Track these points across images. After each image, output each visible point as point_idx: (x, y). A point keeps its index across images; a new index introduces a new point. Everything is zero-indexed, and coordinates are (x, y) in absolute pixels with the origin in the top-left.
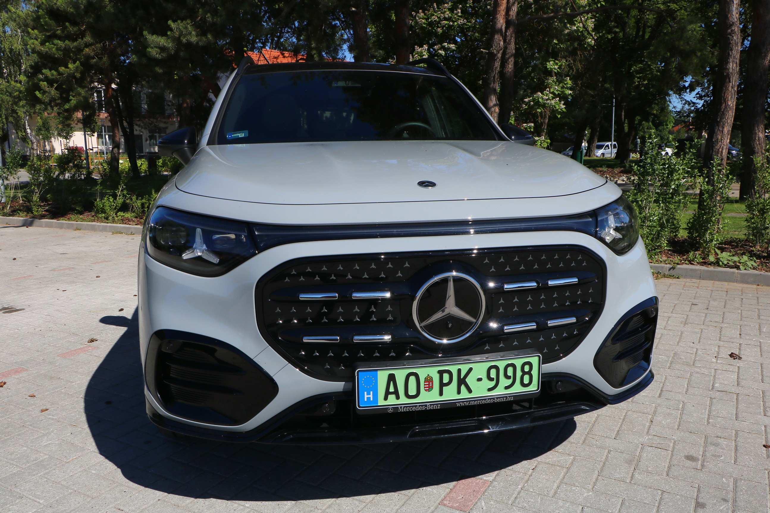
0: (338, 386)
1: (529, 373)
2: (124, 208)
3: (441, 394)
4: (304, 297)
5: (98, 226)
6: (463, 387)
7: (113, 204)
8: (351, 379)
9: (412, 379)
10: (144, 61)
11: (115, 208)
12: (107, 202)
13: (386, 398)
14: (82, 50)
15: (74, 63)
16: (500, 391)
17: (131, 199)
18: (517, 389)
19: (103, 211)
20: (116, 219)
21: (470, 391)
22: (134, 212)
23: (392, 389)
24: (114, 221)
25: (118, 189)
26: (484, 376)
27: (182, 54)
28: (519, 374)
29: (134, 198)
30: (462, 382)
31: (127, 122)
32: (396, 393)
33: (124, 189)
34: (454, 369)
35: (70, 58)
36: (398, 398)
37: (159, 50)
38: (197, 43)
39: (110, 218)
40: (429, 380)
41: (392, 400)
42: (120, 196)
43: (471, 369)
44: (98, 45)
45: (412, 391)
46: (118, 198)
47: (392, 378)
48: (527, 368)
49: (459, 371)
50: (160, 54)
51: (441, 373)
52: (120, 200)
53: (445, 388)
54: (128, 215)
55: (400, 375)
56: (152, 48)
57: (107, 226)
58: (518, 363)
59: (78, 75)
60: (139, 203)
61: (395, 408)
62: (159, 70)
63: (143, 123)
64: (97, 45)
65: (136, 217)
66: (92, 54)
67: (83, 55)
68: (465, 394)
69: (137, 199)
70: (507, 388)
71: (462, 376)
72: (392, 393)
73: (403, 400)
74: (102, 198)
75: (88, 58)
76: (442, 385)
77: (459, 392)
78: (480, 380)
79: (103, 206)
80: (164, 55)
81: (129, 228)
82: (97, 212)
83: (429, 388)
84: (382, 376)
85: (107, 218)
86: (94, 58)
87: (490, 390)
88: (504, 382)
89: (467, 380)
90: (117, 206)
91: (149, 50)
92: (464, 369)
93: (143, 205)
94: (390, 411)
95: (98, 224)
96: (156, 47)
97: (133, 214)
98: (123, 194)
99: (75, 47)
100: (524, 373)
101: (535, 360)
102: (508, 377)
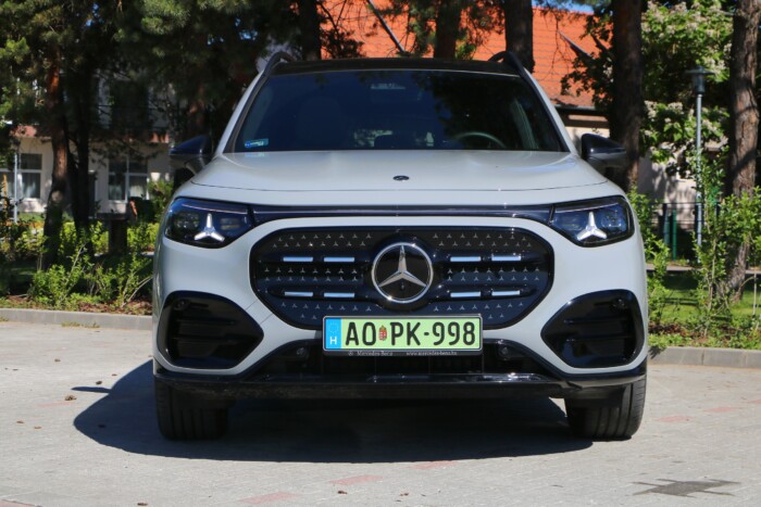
0: (310, 334)
1: (472, 332)
2: (81, 287)
3: (393, 343)
4: (286, 259)
5: (40, 314)
6: (412, 339)
7: (64, 278)
8: (319, 327)
9: (369, 328)
10: (136, 37)
11: (68, 287)
12: (55, 276)
13: (347, 343)
14: (31, 17)
15: (16, 40)
16: (445, 345)
17: (94, 273)
18: (461, 345)
19: (46, 292)
20: (68, 304)
21: (418, 343)
22: (98, 294)
23: (352, 336)
24: (64, 306)
25: (75, 253)
26: (430, 331)
27: (197, 26)
28: (462, 332)
29: (99, 270)
30: (411, 334)
31: (76, 144)
32: (356, 339)
33: (85, 253)
34: (404, 322)
35: (9, 29)
36: (357, 343)
37: (160, 21)
38: (223, 9)
39: (58, 302)
40: (383, 330)
41: (352, 345)
42: (77, 264)
43: (418, 324)
44: (58, 9)
45: (369, 339)
46: (73, 268)
47: (352, 326)
48: (469, 328)
49: (409, 324)
50: (162, 26)
51: (393, 325)
52: (76, 272)
53: (397, 339)
54: (88, 299)
55: (360, 323)
56: (151, 17)
57: (53, 314)
58: (461, 322)
59: (19, 59)
60: (107, 280)
61: (355, 351)
62: (159, 53)
63: (108, 145)
64: (55, 8)
65: (102, 303)
66: (46, 23)
67: (32, 25)
68: (413, 345)
69: (104, 272)
70: (451, 343)
71: (412, 328)
72: (352, 339)
73: (362, 346)
74: (46, 268)
75: (41, 29)
76: (394, 336)
77: (409, 343)
78: (427, 334)
79: (47, 283)
80: (169, 28)
81: (91, 317)
82: (36, 293)
83: (384, 337)
84: (345, 323)
85: (53, 304)
86: (47, 30)
87: (436, 344)
88: (448, 338)
89: (416, 333)
90: (70, 282)
91: (146, 20)
92: (413, 322)
93: (114, 283)
94: (351, 354)
95: (39, 311)
96: (157, 16)
97: (95, 298)
98: (83, 261)
99: (20, 11)
100: (467, 332)
101: (476, 322)
102: (452, 335)
